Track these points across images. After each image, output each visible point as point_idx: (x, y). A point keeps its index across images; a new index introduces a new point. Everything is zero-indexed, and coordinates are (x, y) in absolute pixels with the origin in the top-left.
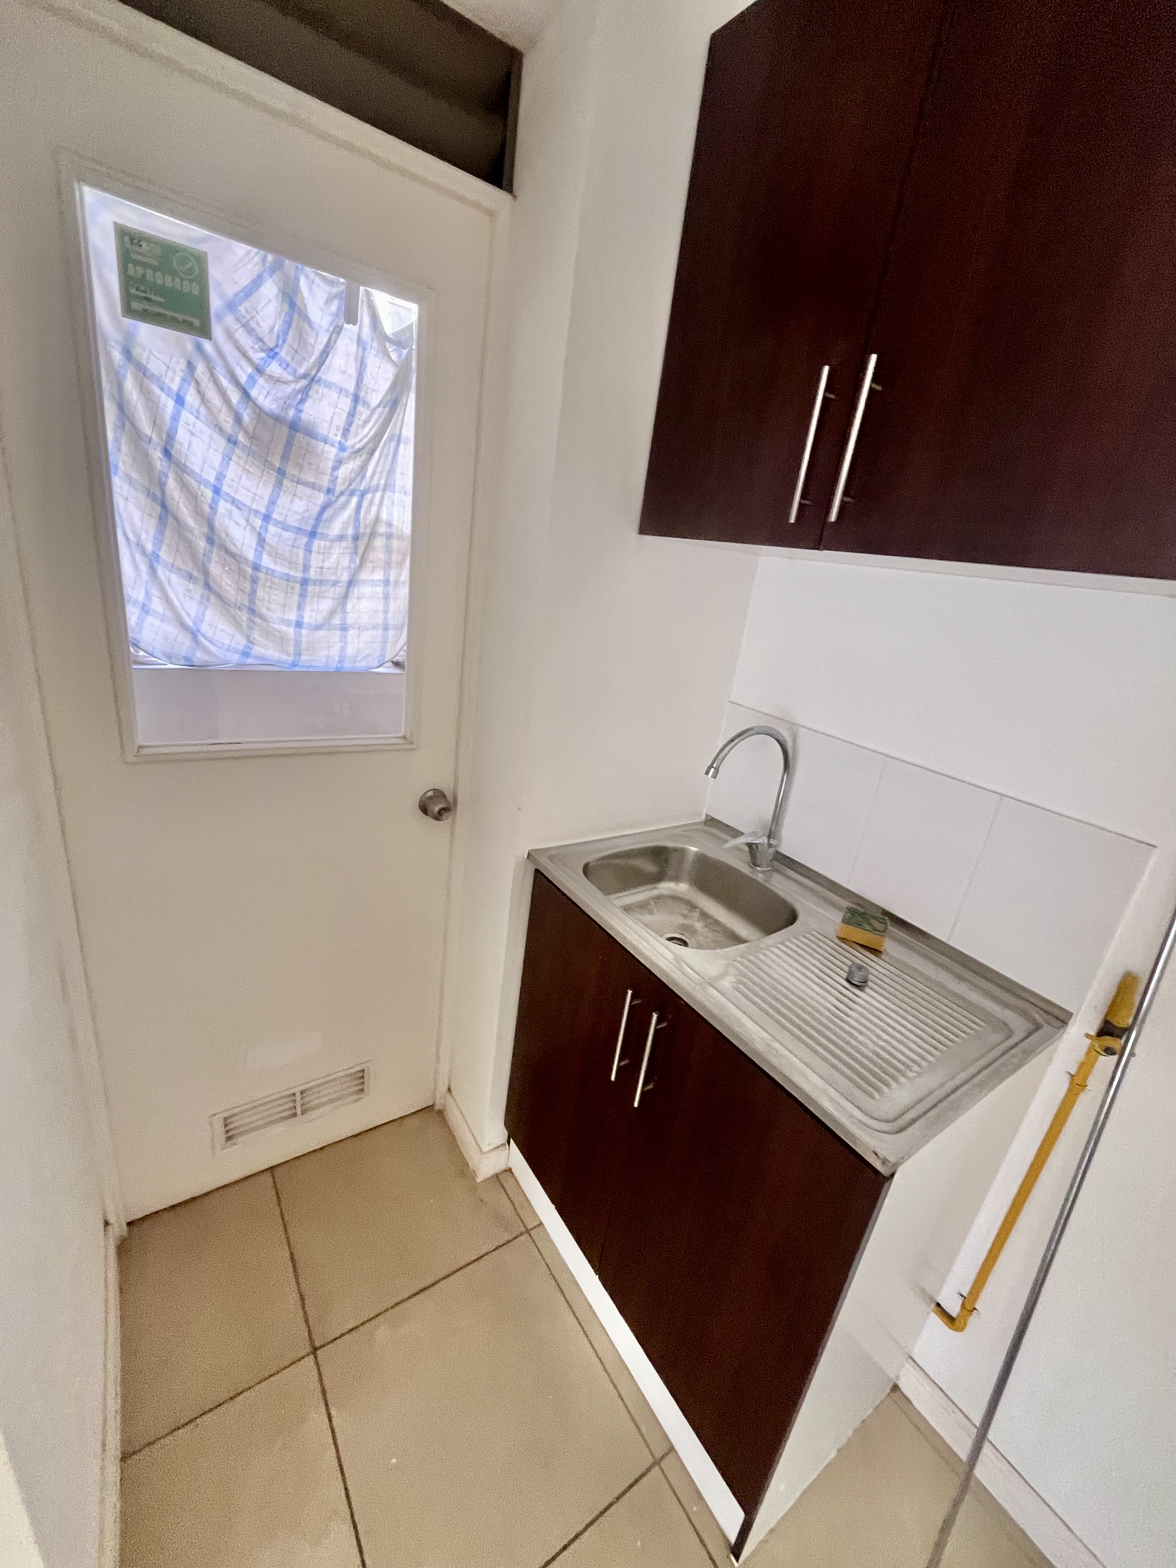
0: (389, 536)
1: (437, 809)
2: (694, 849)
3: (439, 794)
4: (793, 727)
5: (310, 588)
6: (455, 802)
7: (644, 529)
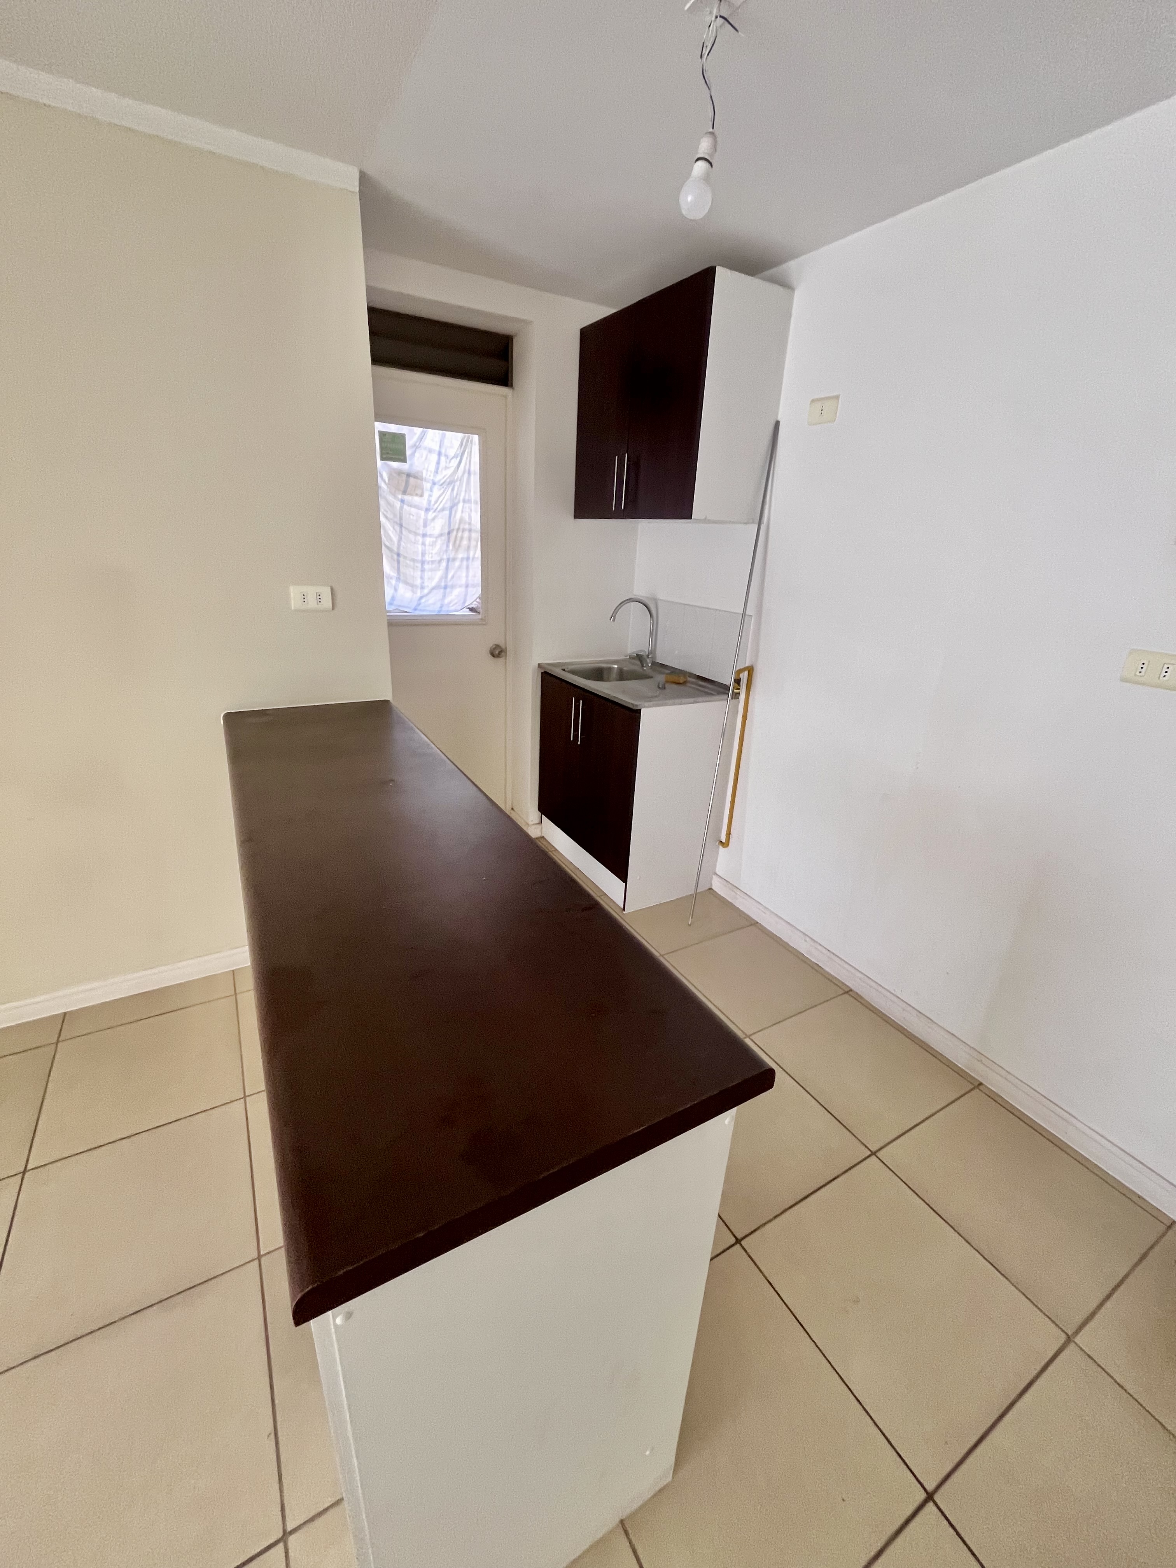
0: (470, 530)
1: (497, 652)
2: (616, 666)
3: (497, 646)
4: (656, 600)
5: (426, 567)
6: (506, 648)
7: (576, 517)
